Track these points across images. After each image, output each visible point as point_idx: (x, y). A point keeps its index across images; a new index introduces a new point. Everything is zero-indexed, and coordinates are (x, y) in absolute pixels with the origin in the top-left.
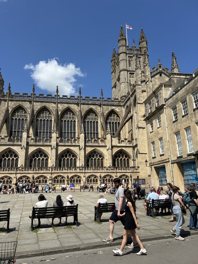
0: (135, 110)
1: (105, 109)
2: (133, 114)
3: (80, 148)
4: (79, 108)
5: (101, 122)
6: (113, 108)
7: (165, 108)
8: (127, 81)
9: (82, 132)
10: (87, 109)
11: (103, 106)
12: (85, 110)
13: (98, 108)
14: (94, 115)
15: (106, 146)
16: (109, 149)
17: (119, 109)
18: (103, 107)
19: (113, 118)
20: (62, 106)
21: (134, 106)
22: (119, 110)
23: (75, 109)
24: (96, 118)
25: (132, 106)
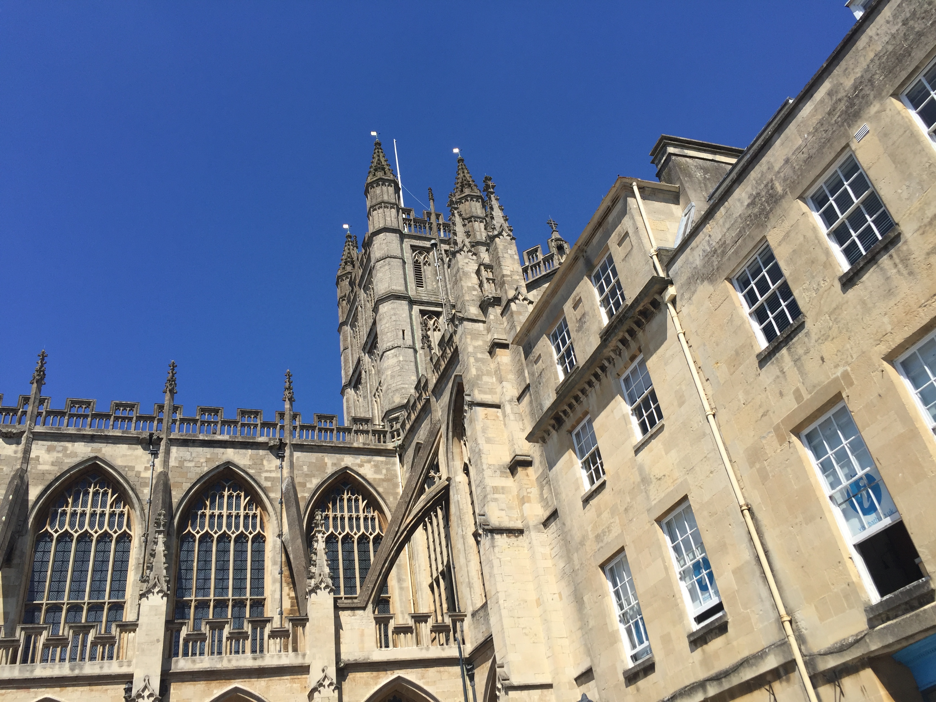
0: (457, 457)
1: (305, 468)
2: (449, 479)
3: (128, 690)
4: (158, 462)
5: (280, 536)
6: (348, 461)
7: (674, 301)
8: (409, 342)
9: (151, 583)
10: (206, 469)
11: (296, 454)
12: (189, 475)
13: (265, 462)
14: (243, 502)
15: (304, 670)
16: (321, 685)
17: (377, 468)
18: (291, 455)
19: (346, 515)
20: (55, 455)
21: (450, 434)
22: (376, 472)
23: (132, 468)
24: (254, 516)
25: (443, 440)
